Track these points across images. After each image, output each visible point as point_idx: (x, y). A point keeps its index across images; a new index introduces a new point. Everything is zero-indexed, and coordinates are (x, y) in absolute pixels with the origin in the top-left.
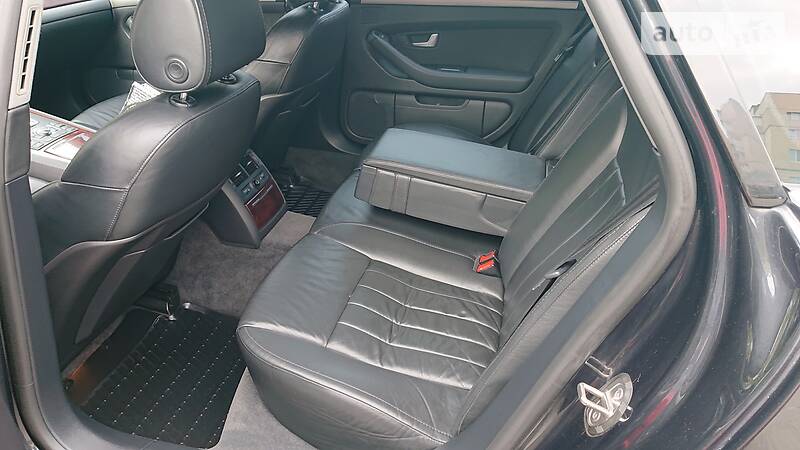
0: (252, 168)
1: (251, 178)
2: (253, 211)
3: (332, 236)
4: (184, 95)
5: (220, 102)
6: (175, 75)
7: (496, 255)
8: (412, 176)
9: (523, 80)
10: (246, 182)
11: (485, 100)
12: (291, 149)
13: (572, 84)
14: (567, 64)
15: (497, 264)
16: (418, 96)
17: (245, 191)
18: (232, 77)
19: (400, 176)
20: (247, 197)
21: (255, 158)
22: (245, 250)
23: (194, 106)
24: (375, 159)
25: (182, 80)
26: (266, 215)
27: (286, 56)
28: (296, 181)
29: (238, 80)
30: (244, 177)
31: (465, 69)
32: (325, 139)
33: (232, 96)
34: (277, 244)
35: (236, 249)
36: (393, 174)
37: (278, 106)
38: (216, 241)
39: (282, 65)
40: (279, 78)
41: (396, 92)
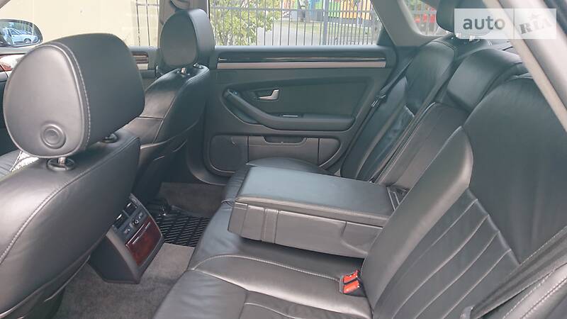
0: (132, 209)
1: (131, 218)
2: (132, 249)
3: (210, 270)
4: (62, 159)
5: (99, 163)
6: (50, 141)
7: (359, 275)
8: (280, 210)
9: (347, 121)
10: (125, 223)
11: (319, 137)
12: (163, 184)
13: (390, 122)
14: (383, 107)
15: (361, 284)
16: (266, 136)
17: (126, 232)
18: (113, 136)
19: (269, 210)
20: (127, 237)
21: (134, 199)
22: (126, 286)
23: (72, 169)
24: (245, 196)
25: (59, 145)
26: (144, 251)
27: (160, 112)
28: (169, 210)
29: (118, 138)
30: (125, 218)
31: (301, 115)
32: (190, 173)
33: (112, 154)
34: (156, 278)
35: (118, 285)
36: (262, 209)
37: (155, 153)
38: (100, 280)
39: (157, 120)
40: (155, 130)
41: (248, 135)
